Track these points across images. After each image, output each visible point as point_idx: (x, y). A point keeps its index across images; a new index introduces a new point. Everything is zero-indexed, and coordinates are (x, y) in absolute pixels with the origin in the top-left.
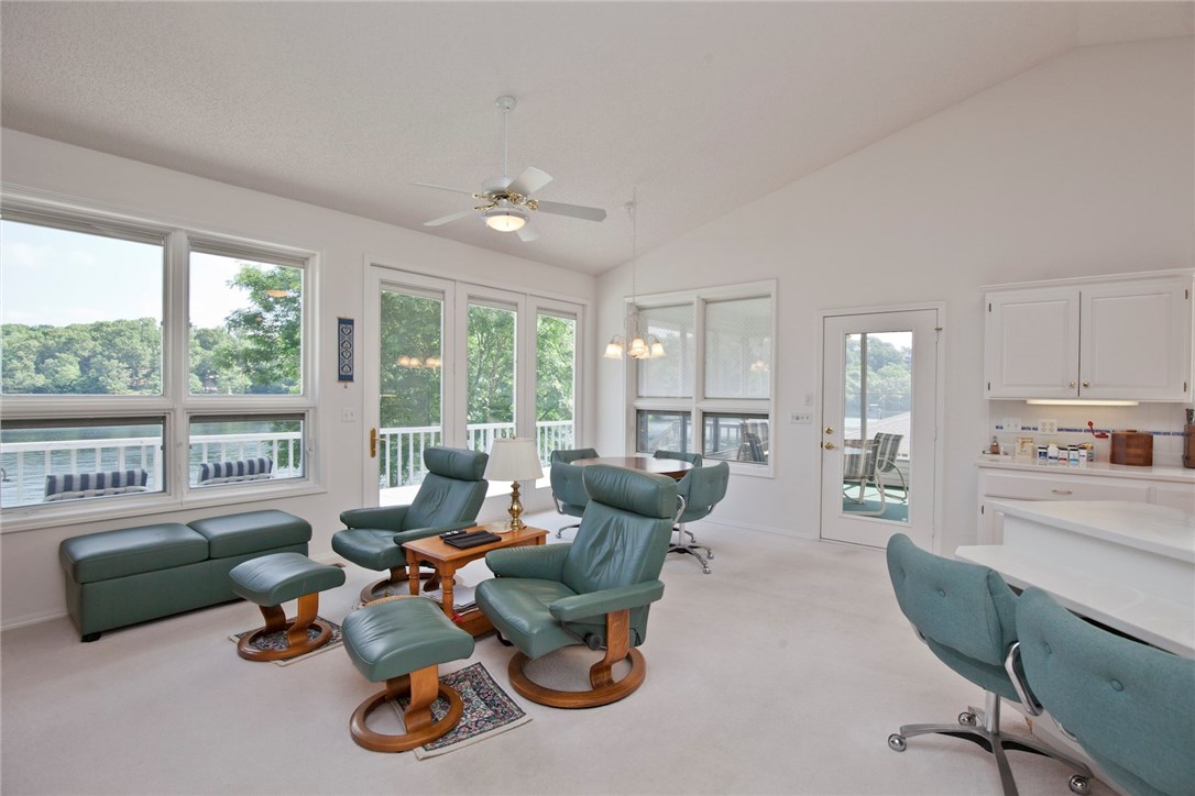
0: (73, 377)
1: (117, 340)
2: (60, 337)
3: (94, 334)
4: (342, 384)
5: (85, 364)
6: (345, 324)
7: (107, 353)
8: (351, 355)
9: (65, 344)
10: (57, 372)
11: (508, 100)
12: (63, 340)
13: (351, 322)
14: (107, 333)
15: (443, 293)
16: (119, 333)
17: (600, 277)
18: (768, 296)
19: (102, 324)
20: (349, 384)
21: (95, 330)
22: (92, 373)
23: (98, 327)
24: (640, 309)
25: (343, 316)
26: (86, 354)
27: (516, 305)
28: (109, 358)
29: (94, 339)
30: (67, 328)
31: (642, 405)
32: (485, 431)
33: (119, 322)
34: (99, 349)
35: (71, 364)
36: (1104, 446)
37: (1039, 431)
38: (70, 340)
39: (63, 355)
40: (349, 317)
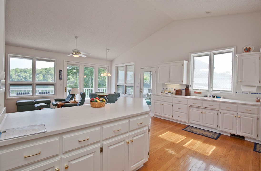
0: (42, 79)
1: (49, 72)
2: (39, 71)
3: (45, 70)
4: (60, 80)
5: (44, 76)
6: (61, 71)
7: (47, 74)
8: (62, 75)
9: (40, 72)
10: (39, 78)
11: (76, 37)
12: (40, 71)
13: (62, 70)
14: (48, 70)
15: (79, 65)
16: (50, 70)
17: (111, 61)
18: (134, 65)
19: (47, 68)
20: (61, 80)
21: (46, 70)
22: (45, 78)
23: (46, 69)
24: (118, 67)
25: (60, 69)
26: (44, 74)
27: (94, 67)
28: (48, 75)
29: (45, 71)
30: (41, 69)
31: (118, 84)
32: (99, 89)
33: (50, 68)
34: (46, 73)
35: (41, 76)
36: (174, 92)
37: (168, 89)
38: (41, 72)
39: (40, 74)
40: (61, 69)
